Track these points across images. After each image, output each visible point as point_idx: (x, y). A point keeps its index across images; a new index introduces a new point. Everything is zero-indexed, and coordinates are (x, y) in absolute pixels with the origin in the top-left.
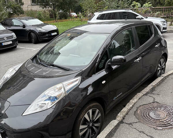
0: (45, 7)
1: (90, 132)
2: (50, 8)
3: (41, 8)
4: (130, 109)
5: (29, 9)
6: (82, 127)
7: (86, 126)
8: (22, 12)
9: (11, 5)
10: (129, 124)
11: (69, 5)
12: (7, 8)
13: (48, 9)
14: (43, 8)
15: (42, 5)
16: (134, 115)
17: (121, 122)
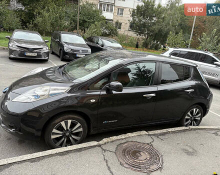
0: (140, 35)
1: (64, 140)
2: (143, 37)
3: (136, 35)
4: (119, 140)
5: (126, 34)
6: (55, 131)
7: (61, 133)
8: (116, 34)
9: (108, 27)
10: (103, 150)
11: (163, 38)
12: (105, 28)
13: (142, 37)
14: (137, 35)
15: (137, 32)
16: (117, 146)
17: (99, 146)
